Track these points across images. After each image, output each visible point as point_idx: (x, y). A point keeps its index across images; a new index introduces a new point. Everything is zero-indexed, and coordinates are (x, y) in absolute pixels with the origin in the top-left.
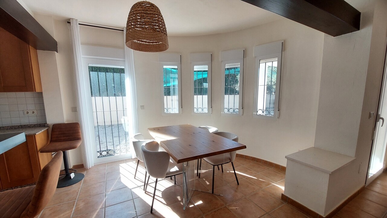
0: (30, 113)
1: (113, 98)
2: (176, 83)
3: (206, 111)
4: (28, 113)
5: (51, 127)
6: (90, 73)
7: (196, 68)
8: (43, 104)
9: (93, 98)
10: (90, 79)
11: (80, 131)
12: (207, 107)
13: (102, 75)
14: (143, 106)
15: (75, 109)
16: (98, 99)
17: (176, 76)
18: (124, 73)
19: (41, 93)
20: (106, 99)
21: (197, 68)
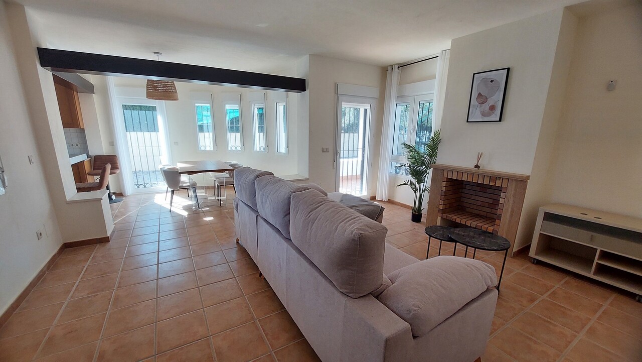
0: (75, 145)
1: (147, 134)
2: (210, 120)
3: (239, 148)
4: (73, 145)
5: (93, 158)
6: (124, 112)
7: (228, 107)
8: (85, 138)
9: (128, 133)
10: (124, 117)
11: (118, 162)
12: (240, 145)
13: (135, 112)
14: (177, 142)
15: (112, 143)
16: (133, 134)
17: (209, 114)
18: (156, 111)
19: (83, 129)
20: (140, 134)
21: (230, 107)
